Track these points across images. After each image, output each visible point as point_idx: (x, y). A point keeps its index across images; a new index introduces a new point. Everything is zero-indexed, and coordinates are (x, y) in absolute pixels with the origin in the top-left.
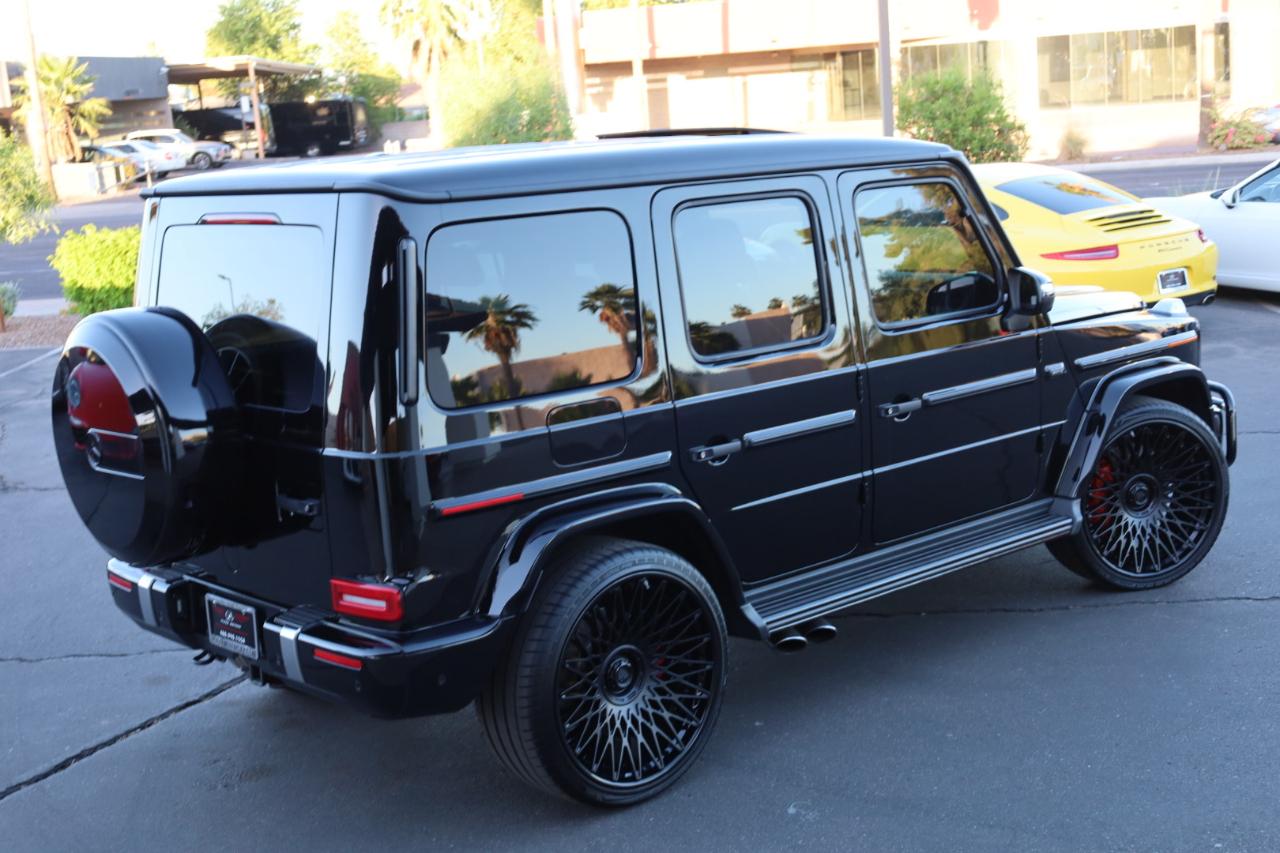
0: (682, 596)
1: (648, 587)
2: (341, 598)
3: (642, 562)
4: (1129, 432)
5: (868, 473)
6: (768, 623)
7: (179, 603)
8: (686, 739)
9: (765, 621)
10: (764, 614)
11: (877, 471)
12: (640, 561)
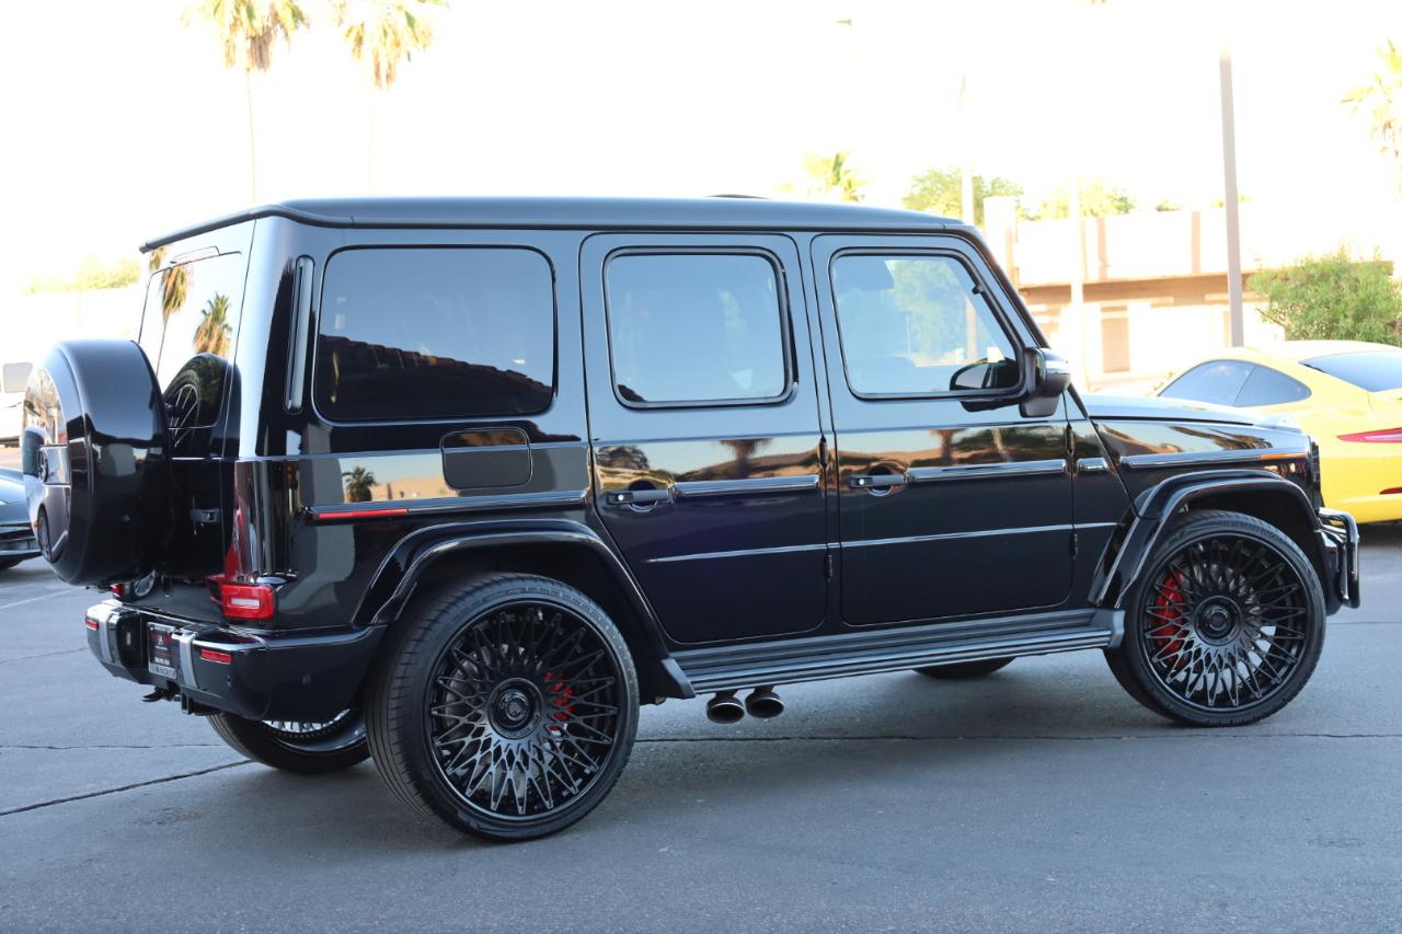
0: (581, 633)
1: (541, 618)
2: (230, 601)
3: (532, 590)
4: (1196, 545)
5: (834, 545)
6: (693, 683)
7: (129, 635)
8: (581, 787)
9: (689, 680)
10: (689, 672)
11: (845, 544)
12: (530, 589)
